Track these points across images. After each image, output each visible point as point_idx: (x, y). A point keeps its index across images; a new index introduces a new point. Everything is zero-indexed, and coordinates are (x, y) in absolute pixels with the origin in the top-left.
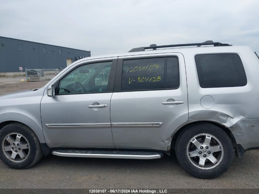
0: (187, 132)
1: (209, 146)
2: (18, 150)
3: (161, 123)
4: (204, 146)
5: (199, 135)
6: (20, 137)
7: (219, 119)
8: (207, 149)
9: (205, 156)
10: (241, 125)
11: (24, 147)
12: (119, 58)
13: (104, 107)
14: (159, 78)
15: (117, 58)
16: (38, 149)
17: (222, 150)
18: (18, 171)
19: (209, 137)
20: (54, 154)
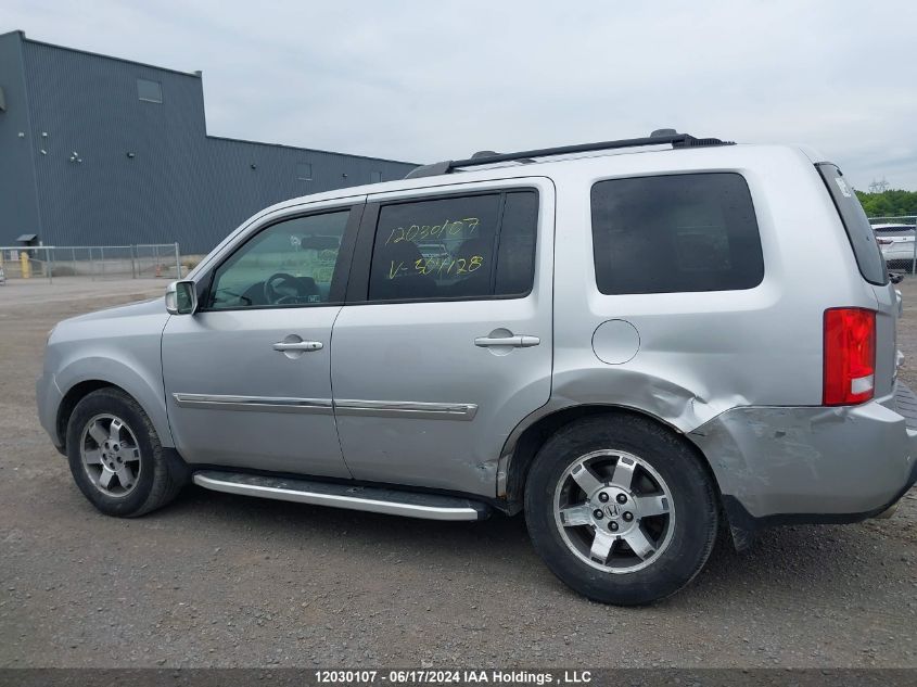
0: (559, 442)
1: (628, 496)
2: (116, 463)
3: (470, 406)
4: (613, 492)
5: (596, 454)
6: (119, 427)
7: (653, 402)
8: (622, 506)
9: (612, 527)
10: (731, 426)
11: (129, 454)
12: (370, 197)
13: (315, 349)
14: (475, 260)
15: (363, 198)
16: (159, 463)
17: (672, 511)
18: (113, 520)
19: (627, 463)
20: (197, 482)
